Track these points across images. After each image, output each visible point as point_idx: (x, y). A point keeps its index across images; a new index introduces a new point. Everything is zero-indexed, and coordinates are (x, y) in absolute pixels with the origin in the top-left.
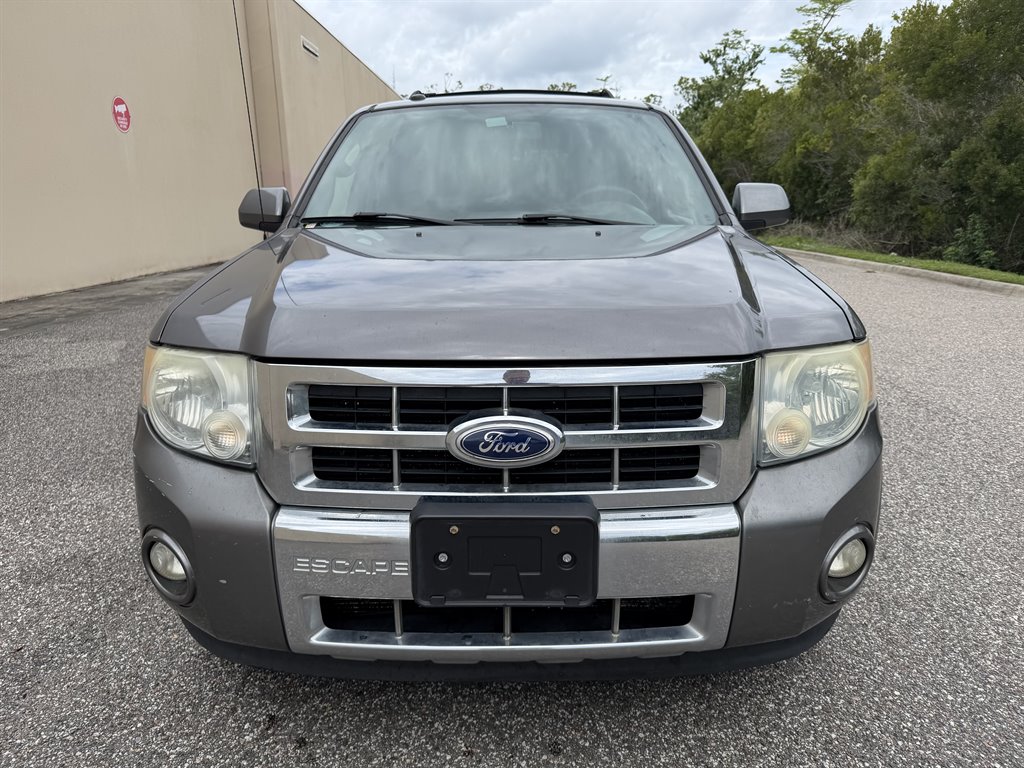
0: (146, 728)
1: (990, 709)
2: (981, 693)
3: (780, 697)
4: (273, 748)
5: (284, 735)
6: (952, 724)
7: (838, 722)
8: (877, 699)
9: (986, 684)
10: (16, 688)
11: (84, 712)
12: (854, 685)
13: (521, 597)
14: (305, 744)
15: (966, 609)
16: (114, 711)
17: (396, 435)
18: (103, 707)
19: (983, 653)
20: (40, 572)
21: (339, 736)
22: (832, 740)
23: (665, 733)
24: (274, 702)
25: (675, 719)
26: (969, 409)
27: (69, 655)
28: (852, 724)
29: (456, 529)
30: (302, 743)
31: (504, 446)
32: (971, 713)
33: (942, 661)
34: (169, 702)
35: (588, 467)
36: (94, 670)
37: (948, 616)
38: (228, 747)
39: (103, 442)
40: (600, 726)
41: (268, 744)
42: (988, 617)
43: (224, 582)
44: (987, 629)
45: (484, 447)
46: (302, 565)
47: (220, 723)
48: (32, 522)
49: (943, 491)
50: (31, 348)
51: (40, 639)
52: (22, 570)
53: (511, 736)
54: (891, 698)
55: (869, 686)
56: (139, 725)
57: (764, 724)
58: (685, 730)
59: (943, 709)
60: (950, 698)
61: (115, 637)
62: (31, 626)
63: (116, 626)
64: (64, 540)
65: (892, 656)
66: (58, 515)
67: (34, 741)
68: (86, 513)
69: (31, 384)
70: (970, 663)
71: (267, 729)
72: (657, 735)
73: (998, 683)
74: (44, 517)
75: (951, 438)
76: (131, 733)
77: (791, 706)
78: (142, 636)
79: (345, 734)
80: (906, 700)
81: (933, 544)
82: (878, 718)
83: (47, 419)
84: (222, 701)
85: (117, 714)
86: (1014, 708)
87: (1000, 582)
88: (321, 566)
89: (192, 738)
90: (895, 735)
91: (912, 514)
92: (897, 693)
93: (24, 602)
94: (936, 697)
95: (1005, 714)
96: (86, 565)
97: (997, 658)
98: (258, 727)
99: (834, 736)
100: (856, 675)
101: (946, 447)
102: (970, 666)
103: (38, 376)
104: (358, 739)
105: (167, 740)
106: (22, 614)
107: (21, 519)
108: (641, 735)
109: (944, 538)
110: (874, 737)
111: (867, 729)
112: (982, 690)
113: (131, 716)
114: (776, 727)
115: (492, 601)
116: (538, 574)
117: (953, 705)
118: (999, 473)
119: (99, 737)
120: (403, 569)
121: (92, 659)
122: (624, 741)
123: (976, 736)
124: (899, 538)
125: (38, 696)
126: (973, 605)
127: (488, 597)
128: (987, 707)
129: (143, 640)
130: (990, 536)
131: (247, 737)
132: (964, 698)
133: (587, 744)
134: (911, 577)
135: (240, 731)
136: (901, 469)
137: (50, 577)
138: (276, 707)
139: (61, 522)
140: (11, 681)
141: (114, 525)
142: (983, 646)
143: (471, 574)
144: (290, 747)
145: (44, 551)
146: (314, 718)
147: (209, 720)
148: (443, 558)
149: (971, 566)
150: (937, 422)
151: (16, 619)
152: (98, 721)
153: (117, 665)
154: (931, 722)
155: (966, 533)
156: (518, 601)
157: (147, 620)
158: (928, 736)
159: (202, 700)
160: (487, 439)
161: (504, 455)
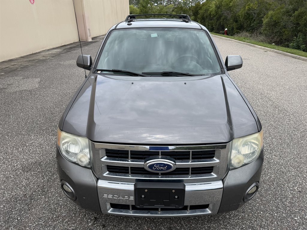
0: (63, 221)
1: (286, 219)
2: (284, 213)
3: (230, 213)
4: (97, 228)
5: (99, 223)
6: (276, 223)
7: (245, 222)
8: (256, 215)
9: (286, 210)
10: (26, 207)
11: (46, 216)
12: (250, 210)
13: (164, 206)
14: (105, 226)
15: (283, 185)
16: (53, 215)
17: (129, 163)
18: (51, 214)
19: (286, 200)
20: (27, 168)
21: (113, 224)
22: (243, 228)
23: (199, 225)
24: (96, 213)
25: (202, 220)
26: (291, 110)
27: (39, 197)
28: (249, 223)
29: (147, 190)
30: (104, 226)
31: (160, 168)
32: (281, 220)
33: (275, 202)
34: (68, 212)
36: (47, 202)
37: (278, 187)
38: (85, 227)
39: (38, 119)
40: (182, 222)
41: (95, 226)
42: (289, 188)
43: (84, 198)
44: (288, 192)
45: (154, 168)
46: (105, 196)
47: (82, 220)
48: (22, 149)
49: (280, 141)
50: (12, 81)
51: (31, 191)
52: (22, 167)
53: (159, 225)
54: (260, 214)
55: (254, 210)
56: (61, 220)
57: (226, 222)
58: (205, 224)
59: (274, 218)
60: (276, 215)
61: (51, 191)
62: (27, 187)
63: (50, 187)
64: (32, 156)
65: (261, 200)
66: (29, 147)
67: (34, 225)
68: (37, 147)
69: (14, 96)
70: (282, 203)
71: (95, 222)
72: (197, 225)
73: (289, 210)
74: (25, 147)
75: (285, 121)
76: (59, 222)
77: (233, 217)
78: (58, 190)
79: (115, 223)
80: (264, 215)
81: (276, 161)
82: (256, 221)
83: (21, 110)
84: (82, 212)
85: (55, 216)
86: (293, 218)
87: (293, 175)
88: (110, 196)
89: (75, 224)
90: (260, 226)
91: (271, 150)
92: (262, 213)
93: (24, 178)
94: (272, 214)
95: (290, 220)
96: (40, 165)
97: (290, 202)
98: (92, 221)
99: (244, 226)
100: (251, 207)
101: (283, 124)
102: (282, 204)
103: (16, 92)
104: (119, 225)
105: (69, 225)
106: (25, 182)
107: (19, 148)
108: (193, 225)
109: (279, 159)
110: (254, 227)
111: (253, 224)
112: (284, 212)
113: (58, 217)
114: (229, 223)
115: (156, 206)
116: (168, 201)
117: (276, 217)
118: (297, 135)
119: (51, 223)
120: (132, 198)
121: (45, 198)
122: (189, 227)
123: (281, 227)
124: (266, 159)
125: (33, 210)
126: (285, 183)
127: (155, 205)
128: (285, 218)
129: (59, 192)
130: (292, 158)
131: (89, 224)
132: (279, 215)
133: (179, 228)
134: (269, 173)
135: (88, 223)
136: (269, 133)
137: (30, 169)
138: (96, 214)
139: (30, 150)
140: (25, 205)
141: (45, 151)
142: (286, 197)
143: (151, 200)
144: (101, 227)
145: (27, 160)
146: (106, 218)
147: (79, 219)
148: (143, 196)
149: (286, 169)
150: (281, 115)
151: (23, 184)
152: (50, 218)
153: (53, 200)
154: (270, 222)
155: (286, 157)
156: (163, 206)
157: (59, 185)
158: (269, 227)
159: (76, 212)
160: (155, 166)
161: (159, 170)
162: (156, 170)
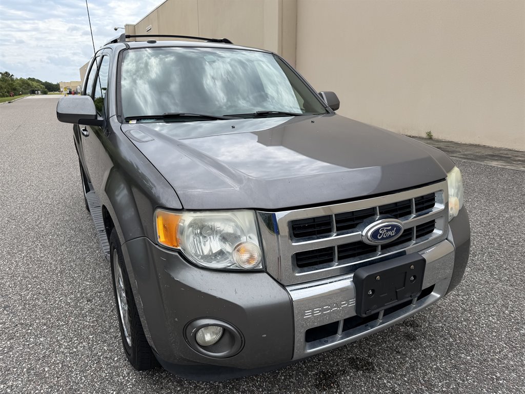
17: (334, 238)
29: (379, 277)
31: (387, 234)
35: (407, 236)
43: (265, 335)
45: (380, 236)
46: (308, 314)
88: (317, 312)
115: (387, 306)
120: (352, 302)
127: (386, 304)
143: (381, 296)
148: (370, 292)
156: (395, 302)
160: (381, 232)
161: (387, 238)
162: (383, 239)
